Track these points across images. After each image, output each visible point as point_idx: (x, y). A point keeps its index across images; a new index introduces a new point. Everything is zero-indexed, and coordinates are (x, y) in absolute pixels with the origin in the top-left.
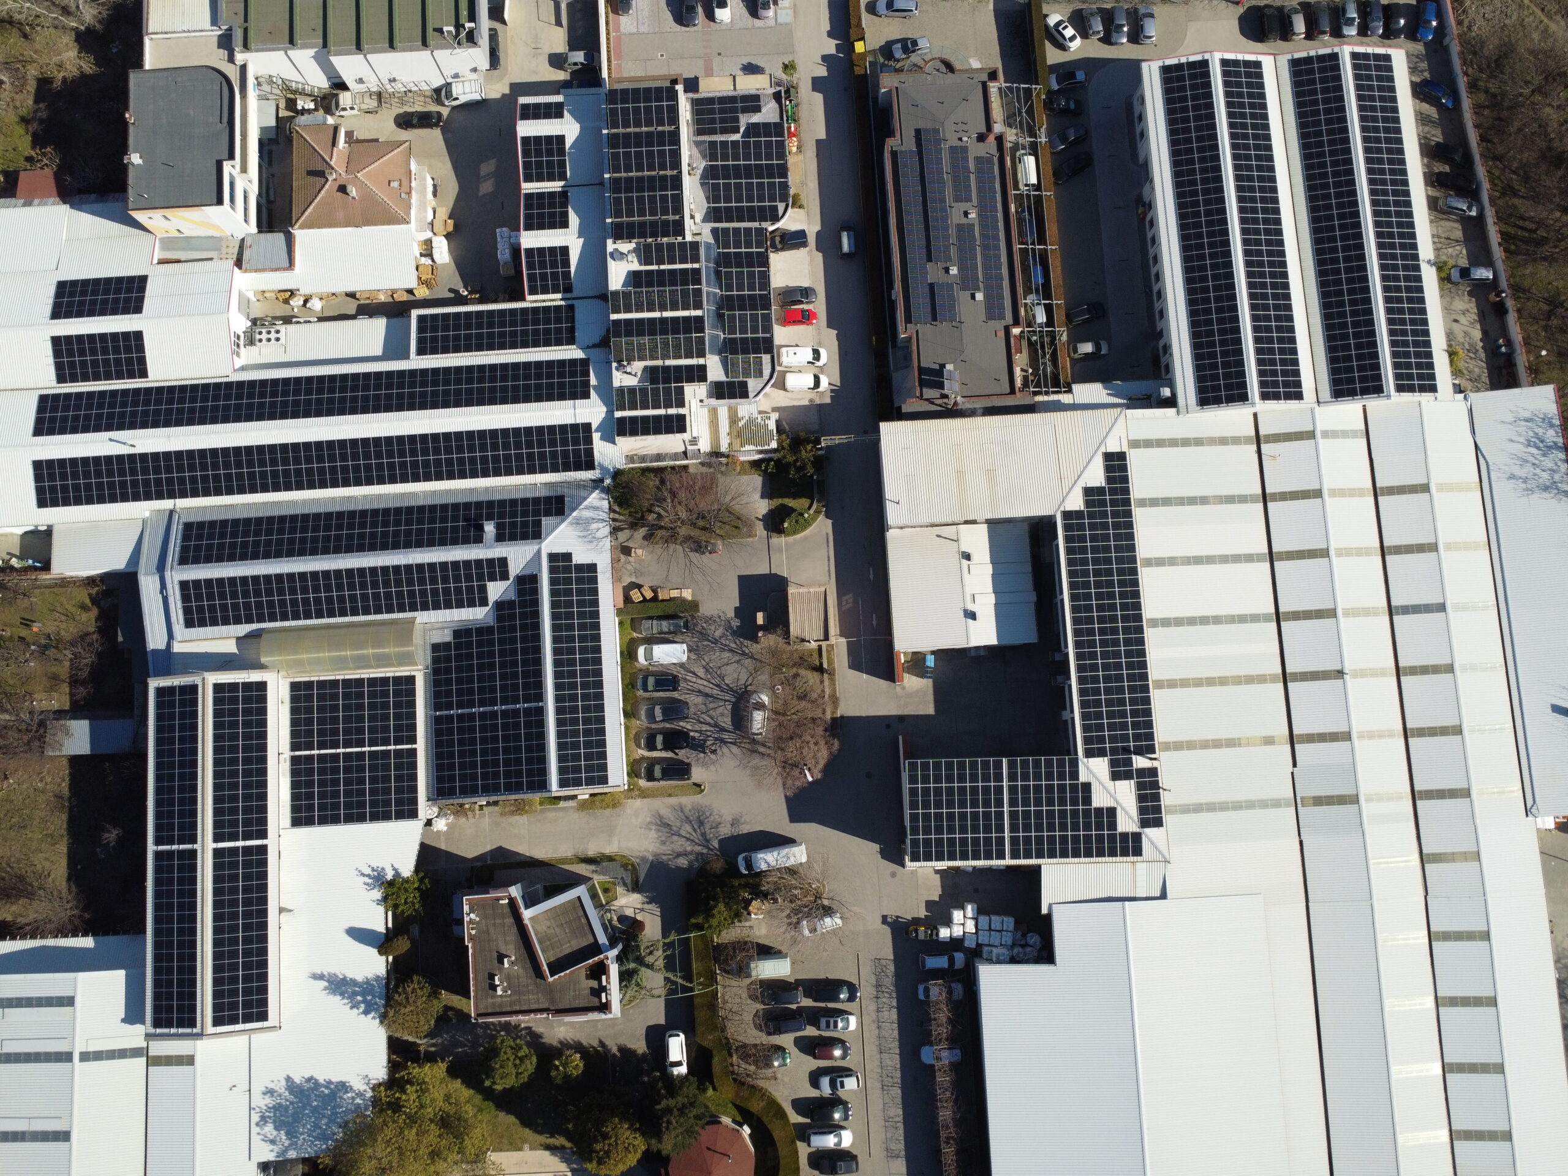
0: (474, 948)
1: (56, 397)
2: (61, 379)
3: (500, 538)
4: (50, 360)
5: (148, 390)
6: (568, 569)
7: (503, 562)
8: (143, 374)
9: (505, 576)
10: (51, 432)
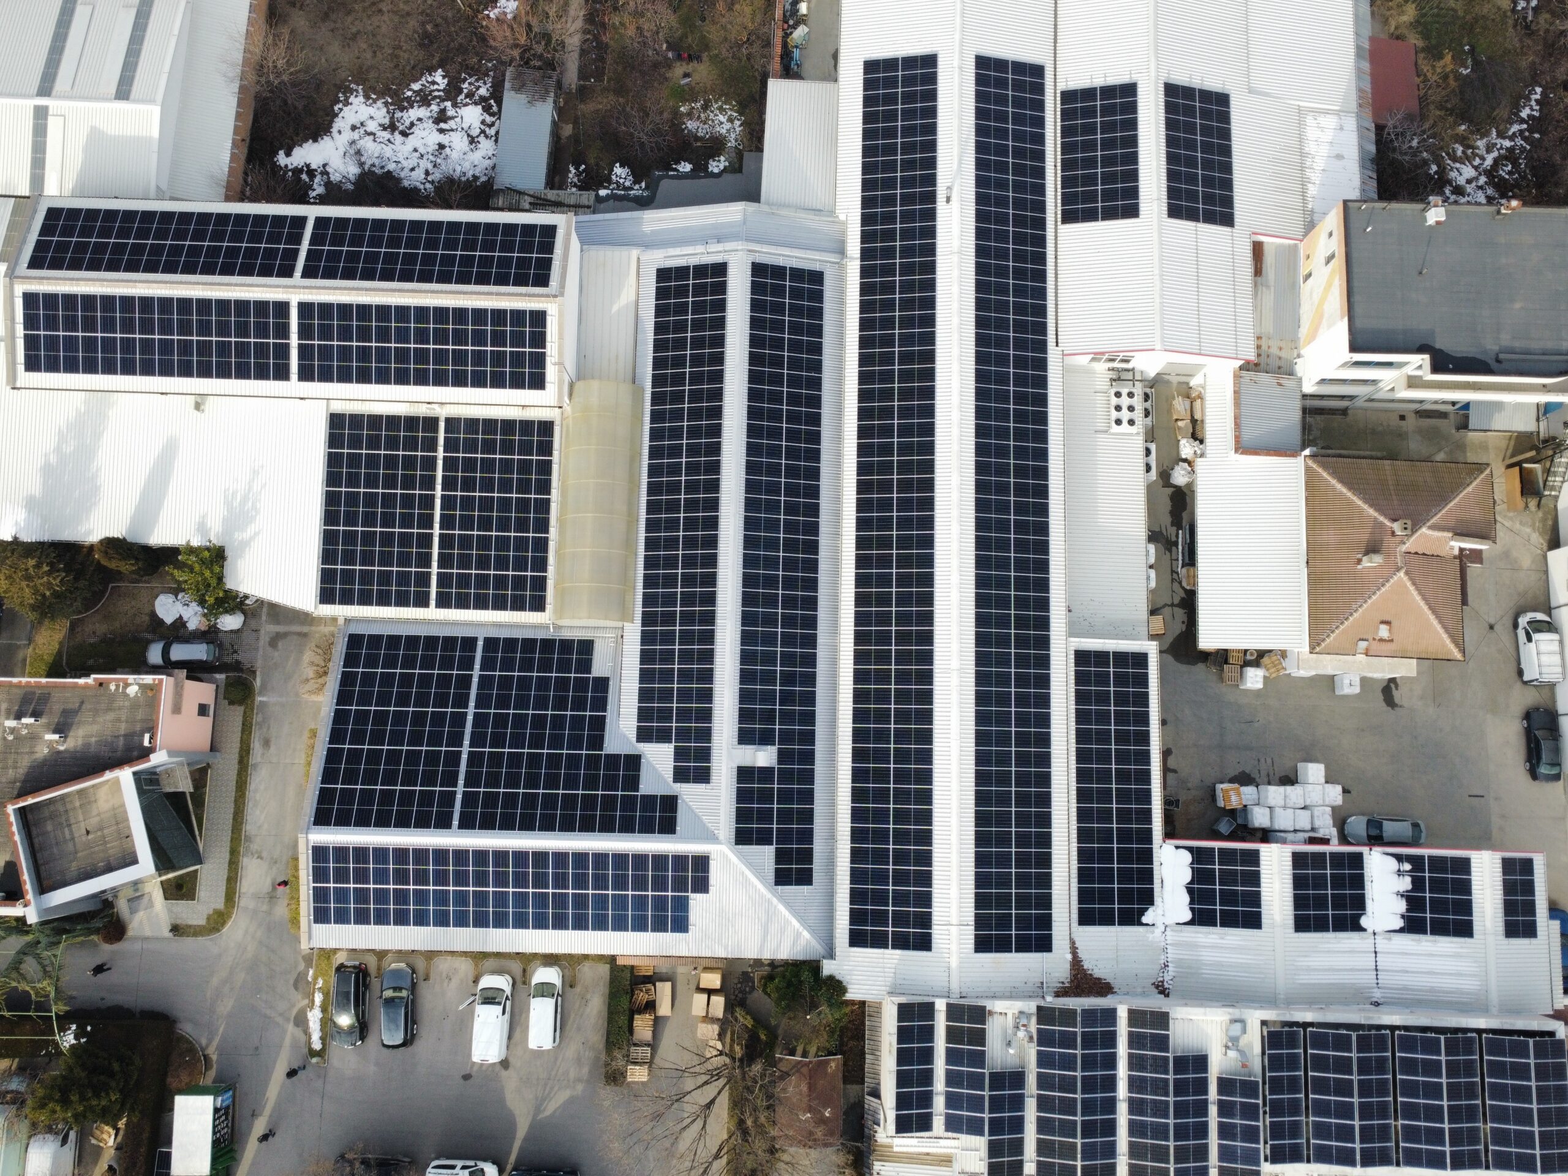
0: (86, 687)
1: (1040, 89)
2: (1068, 96)
3: (745, 774)
4: (1099, 81)
5: (1041, 224)
6: (680, 884)
7: (703, 776)
8: (1069, 217)
9: (681, 775)
10: (980, 80)
